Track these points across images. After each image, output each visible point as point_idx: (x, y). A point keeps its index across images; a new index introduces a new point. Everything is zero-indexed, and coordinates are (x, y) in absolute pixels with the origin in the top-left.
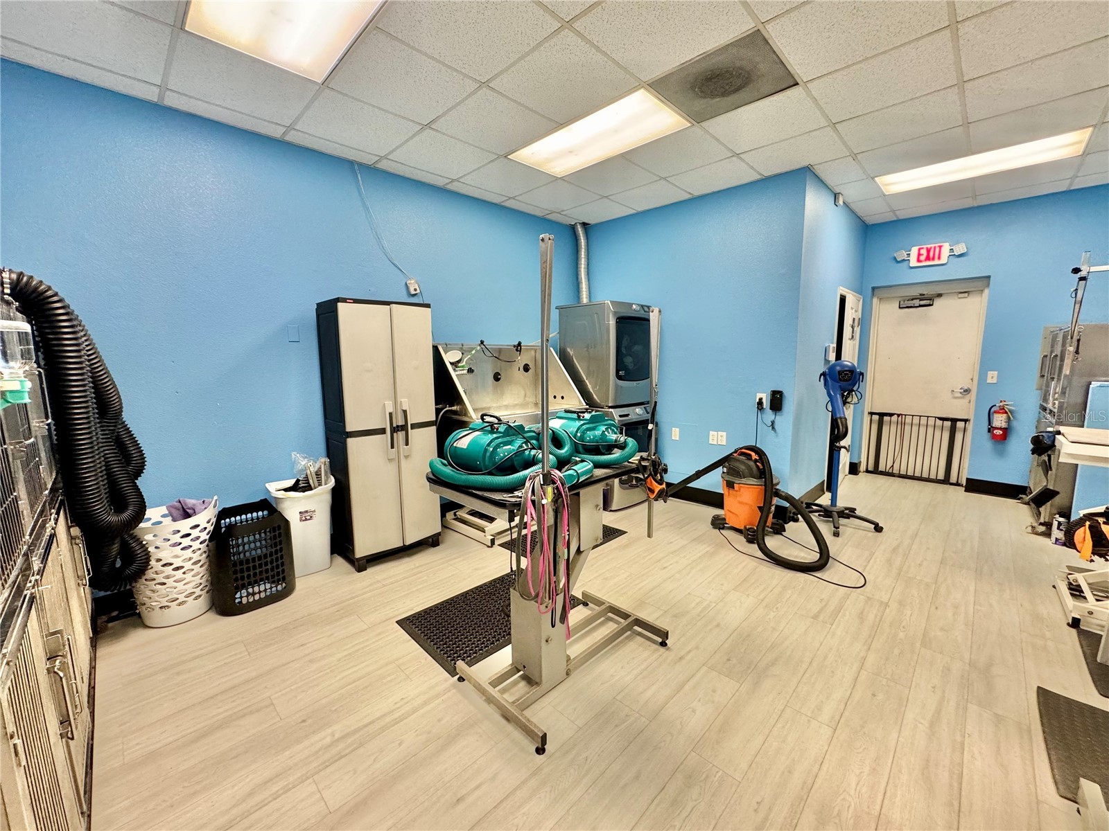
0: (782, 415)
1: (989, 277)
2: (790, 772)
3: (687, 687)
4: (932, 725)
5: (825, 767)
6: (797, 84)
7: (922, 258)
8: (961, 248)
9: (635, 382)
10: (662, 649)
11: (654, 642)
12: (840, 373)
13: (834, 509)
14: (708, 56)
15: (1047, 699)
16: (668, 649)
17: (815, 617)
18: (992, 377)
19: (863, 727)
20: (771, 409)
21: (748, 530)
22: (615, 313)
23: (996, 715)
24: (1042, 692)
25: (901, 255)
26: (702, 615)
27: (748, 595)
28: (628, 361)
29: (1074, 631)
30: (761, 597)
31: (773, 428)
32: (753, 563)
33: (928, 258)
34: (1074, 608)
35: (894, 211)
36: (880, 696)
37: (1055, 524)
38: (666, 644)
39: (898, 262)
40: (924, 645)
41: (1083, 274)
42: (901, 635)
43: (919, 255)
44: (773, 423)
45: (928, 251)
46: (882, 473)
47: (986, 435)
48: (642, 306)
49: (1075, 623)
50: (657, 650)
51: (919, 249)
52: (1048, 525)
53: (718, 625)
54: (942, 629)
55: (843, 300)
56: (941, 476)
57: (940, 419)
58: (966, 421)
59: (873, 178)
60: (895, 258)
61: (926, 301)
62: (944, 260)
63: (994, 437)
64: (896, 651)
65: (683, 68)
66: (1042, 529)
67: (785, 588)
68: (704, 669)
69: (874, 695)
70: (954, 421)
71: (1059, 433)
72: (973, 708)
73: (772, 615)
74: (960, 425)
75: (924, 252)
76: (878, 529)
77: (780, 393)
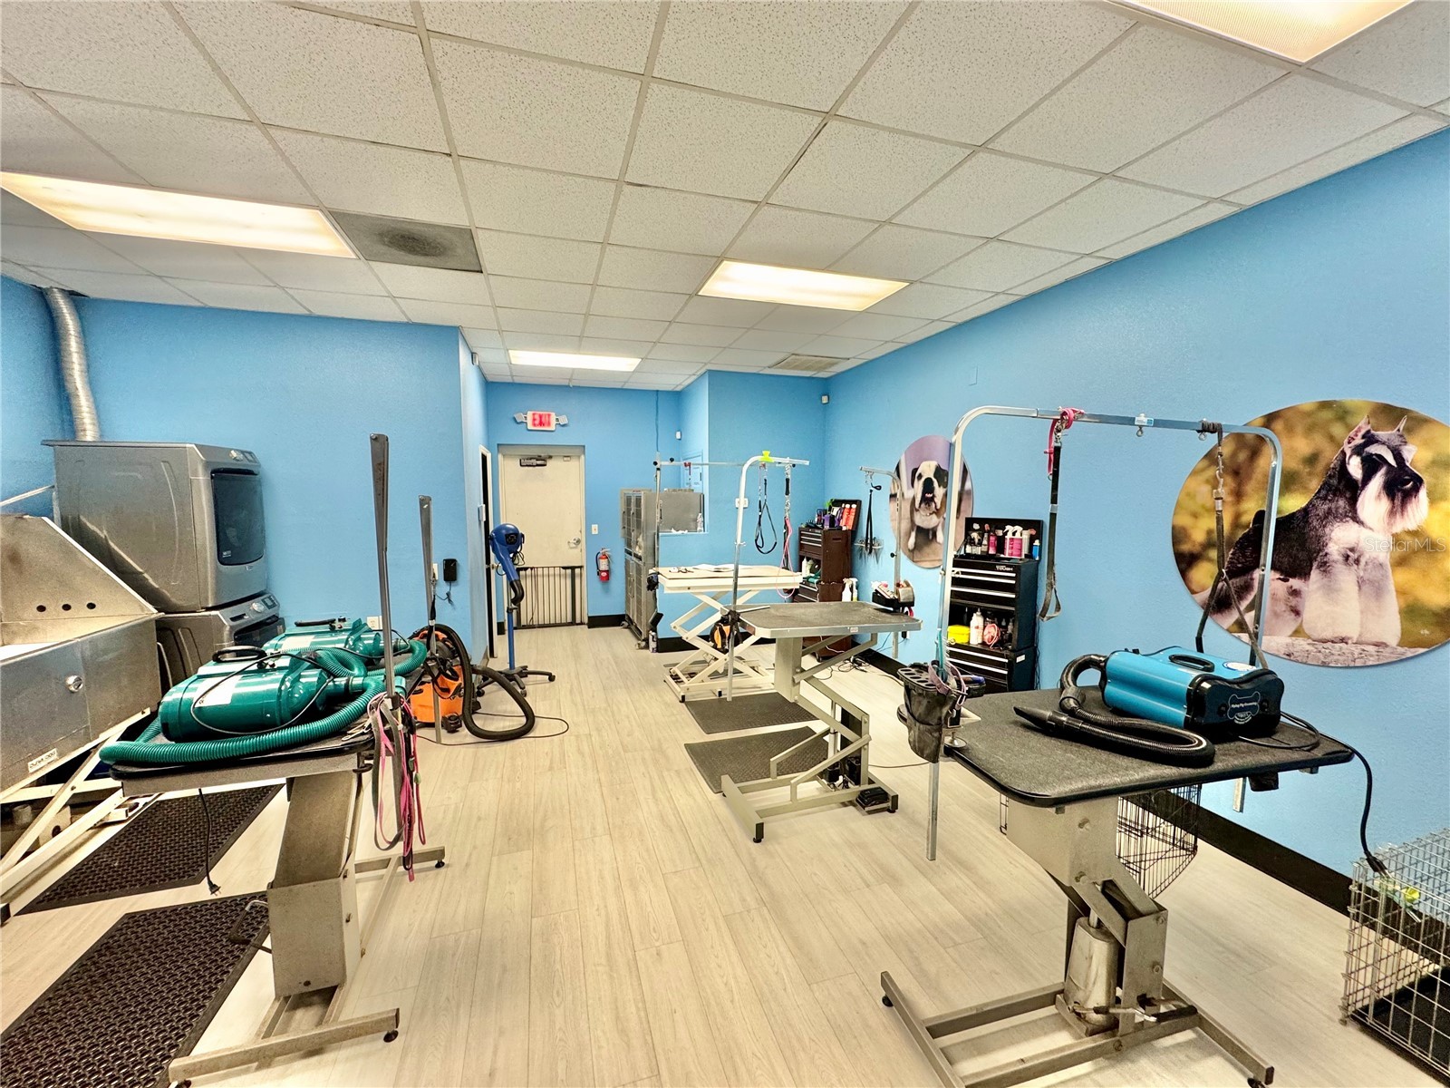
0: (457, 585)
1: (584, 446)
2: (602, 878)
3: (492, 882)
4: (654, 796)
5: (618, 859)
6: (482, 272)
7: (537, 422)
8: (564, 420)
9: (247, 566)
10: (442, 870)
11: (429, 869)
12: (507, 536)
13: (514, 671)
14: (411, 222)
15: (692, 749)
16: (448, 866)
17: (551, 768)
18: (595, 529)
19: (623, 822)
20: (445, 580)
21: (449, 718)
22: (207, 464)
23: (676, 771)
24: (687, 746)
25: (520, 417)
26: (457, 820)
27: (487, 780)
28: (231, 533)
29: (683, 704)
30: (499, 775)
31: (450, 601)
32: (471, 749)
33: (541, 424)
34: (679, 690)
35: (512, 376)
36: (621, 798)
37: (651, 637)
38: (443, 864)
39: (518, 423)
40: (625, 751)
41: (658, 466)
42: (610, 752)
43: (534, 420)
44: (448, 594)
45: (541, 416)
46: (525, 627)
47: (597, 578)
48: (243, 452)
49: (683, 700)
50: (437, 874)
51: (534, 414)
52: (646, 640)
53: (479, 819)
54: (628, 736)
55: (484, 458)
56: (569, 620)
57: (565, 568)
58: (581, 567)
59: (508, 350)
60: (515, 419)
61: (541, 461)
62: (553, 427)
63: (602, 578)
64: (613, 764)
65: (381, 218)
66: (643, 644)
67: (513, 758)
68: (495, 859)
69: (618, 799)
70: (573, 568)
71: (659, 573)
72: (665, 773)
73: (518, 785)
74: (577, 571)
75: (537, 417)
76: (552, 678)
77: (454, 561)
